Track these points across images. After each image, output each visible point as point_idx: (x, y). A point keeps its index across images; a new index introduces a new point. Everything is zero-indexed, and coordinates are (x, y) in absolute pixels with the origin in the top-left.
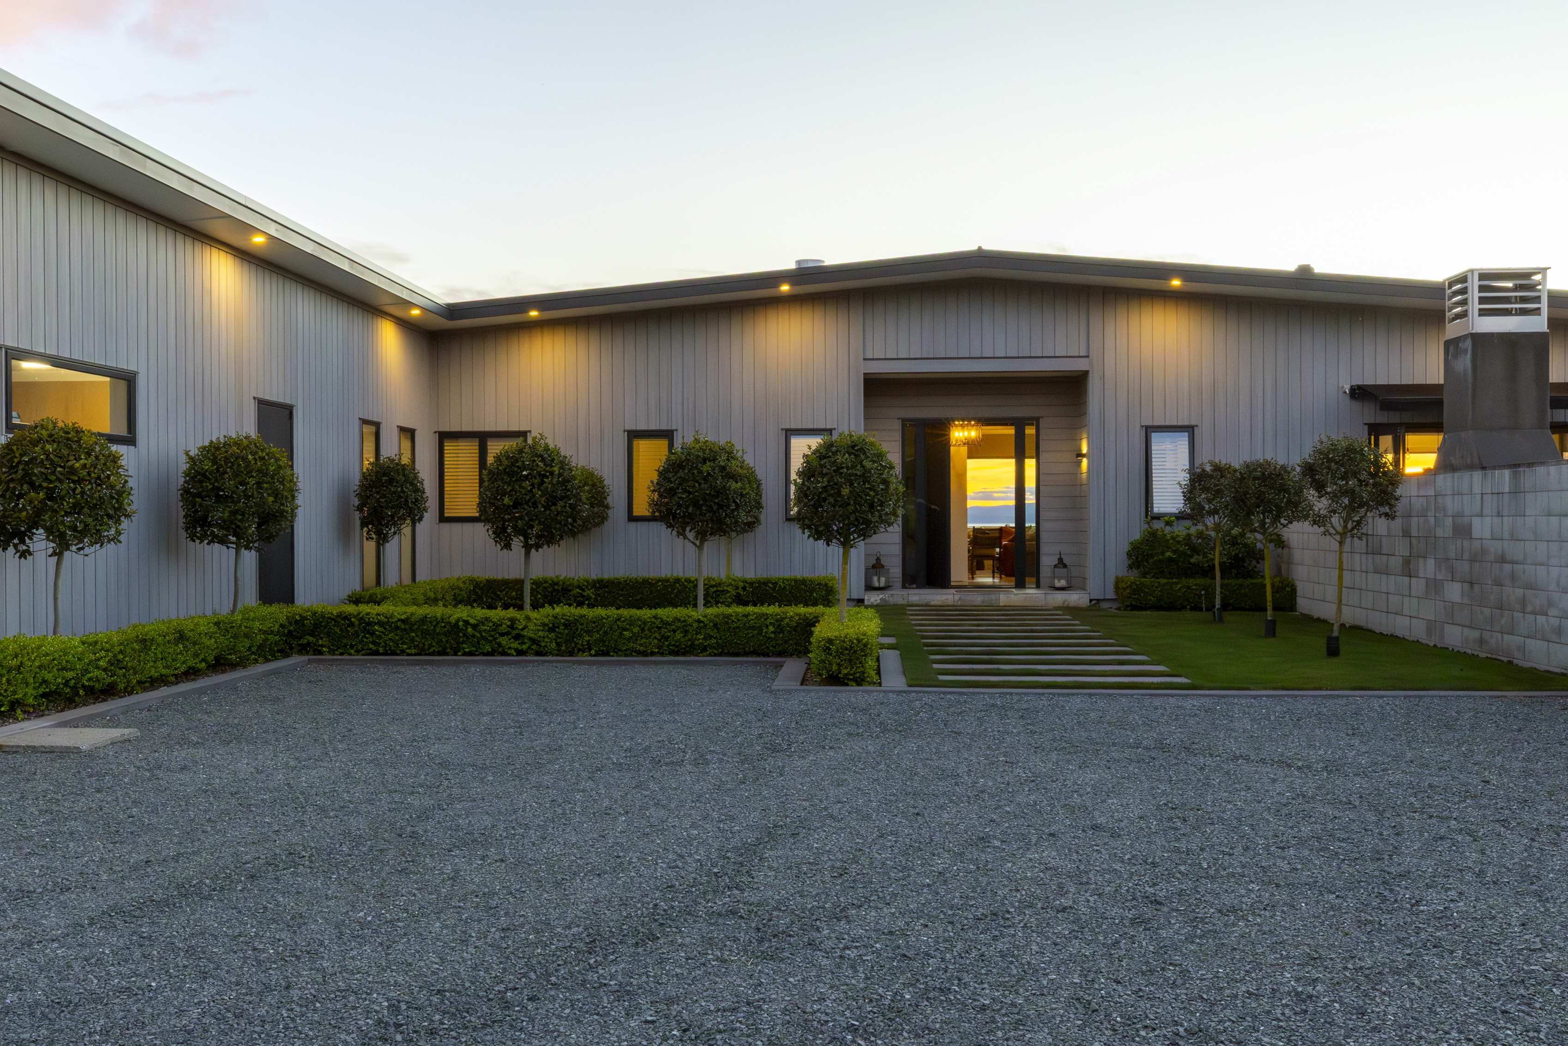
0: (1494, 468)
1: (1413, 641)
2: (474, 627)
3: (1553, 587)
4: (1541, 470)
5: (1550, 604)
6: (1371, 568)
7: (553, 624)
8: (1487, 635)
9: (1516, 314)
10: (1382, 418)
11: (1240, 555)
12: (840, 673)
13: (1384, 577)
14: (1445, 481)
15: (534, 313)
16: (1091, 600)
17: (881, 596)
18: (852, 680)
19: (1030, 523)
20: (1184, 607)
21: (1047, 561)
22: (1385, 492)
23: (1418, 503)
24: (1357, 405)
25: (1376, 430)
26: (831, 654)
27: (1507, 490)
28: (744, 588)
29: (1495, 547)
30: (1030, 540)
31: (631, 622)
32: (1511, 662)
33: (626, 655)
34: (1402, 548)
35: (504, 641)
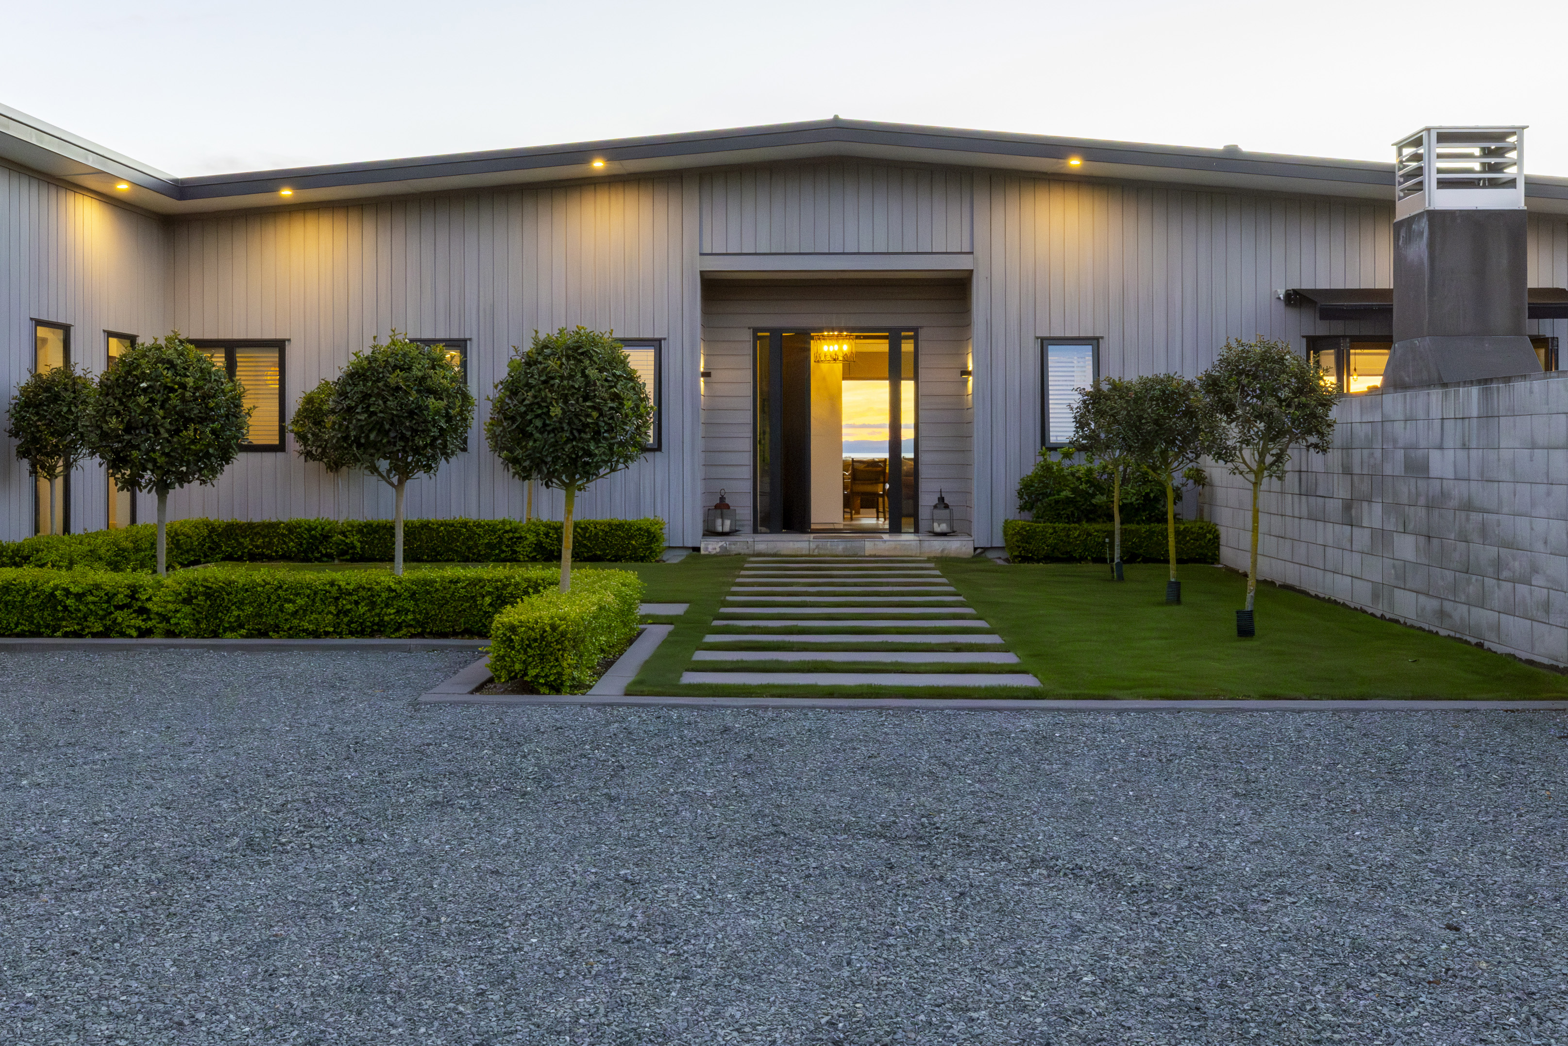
0: (1458, 384)
1: (1356, 609)
2: (79, 597)
3: (1539, 546)
4: (1520, 386)
5: (1535, 570)
6: (1305, 513)
7: (189, 593)
8: (1448, 606)
9: (1484, 187)
10: (1322, 329)
11: (1152, 495)
12: (526, 674)
13: (1320, 524)
14: (1395, 403)
15: (286, 193)
16: (975, 549)
17: (720, 544)
18: (545, 684)
19: (908, 454)
20: (1081, 559)
21: (927, 499)
22: (1314, 415)
23: (1361, 431)
24: (1293, 315)
25: (1315, 344)
26: (513, 648)
27: (1475, 414)
28: (547, 535)
29: (1459, 490)
30: (906, 476)
31: (296, 590)
32: (1480, 645)
33: (290, 637)
34: (1341, 490)
35: (119, 616)
